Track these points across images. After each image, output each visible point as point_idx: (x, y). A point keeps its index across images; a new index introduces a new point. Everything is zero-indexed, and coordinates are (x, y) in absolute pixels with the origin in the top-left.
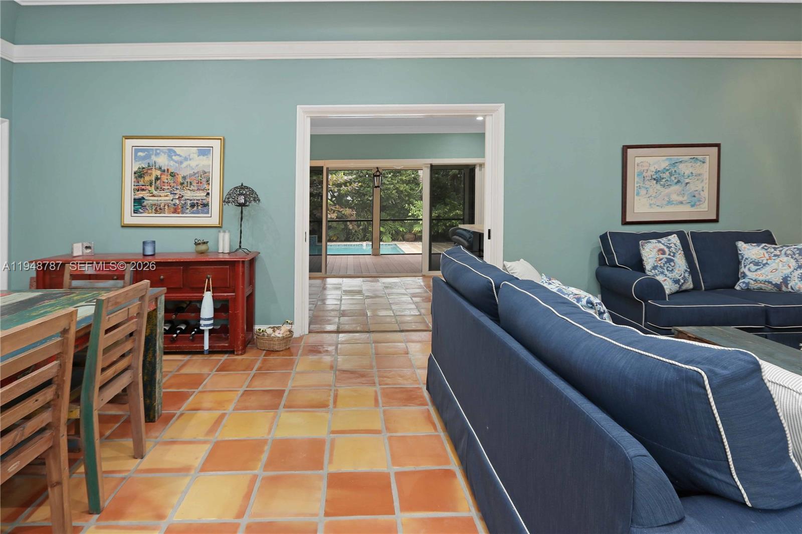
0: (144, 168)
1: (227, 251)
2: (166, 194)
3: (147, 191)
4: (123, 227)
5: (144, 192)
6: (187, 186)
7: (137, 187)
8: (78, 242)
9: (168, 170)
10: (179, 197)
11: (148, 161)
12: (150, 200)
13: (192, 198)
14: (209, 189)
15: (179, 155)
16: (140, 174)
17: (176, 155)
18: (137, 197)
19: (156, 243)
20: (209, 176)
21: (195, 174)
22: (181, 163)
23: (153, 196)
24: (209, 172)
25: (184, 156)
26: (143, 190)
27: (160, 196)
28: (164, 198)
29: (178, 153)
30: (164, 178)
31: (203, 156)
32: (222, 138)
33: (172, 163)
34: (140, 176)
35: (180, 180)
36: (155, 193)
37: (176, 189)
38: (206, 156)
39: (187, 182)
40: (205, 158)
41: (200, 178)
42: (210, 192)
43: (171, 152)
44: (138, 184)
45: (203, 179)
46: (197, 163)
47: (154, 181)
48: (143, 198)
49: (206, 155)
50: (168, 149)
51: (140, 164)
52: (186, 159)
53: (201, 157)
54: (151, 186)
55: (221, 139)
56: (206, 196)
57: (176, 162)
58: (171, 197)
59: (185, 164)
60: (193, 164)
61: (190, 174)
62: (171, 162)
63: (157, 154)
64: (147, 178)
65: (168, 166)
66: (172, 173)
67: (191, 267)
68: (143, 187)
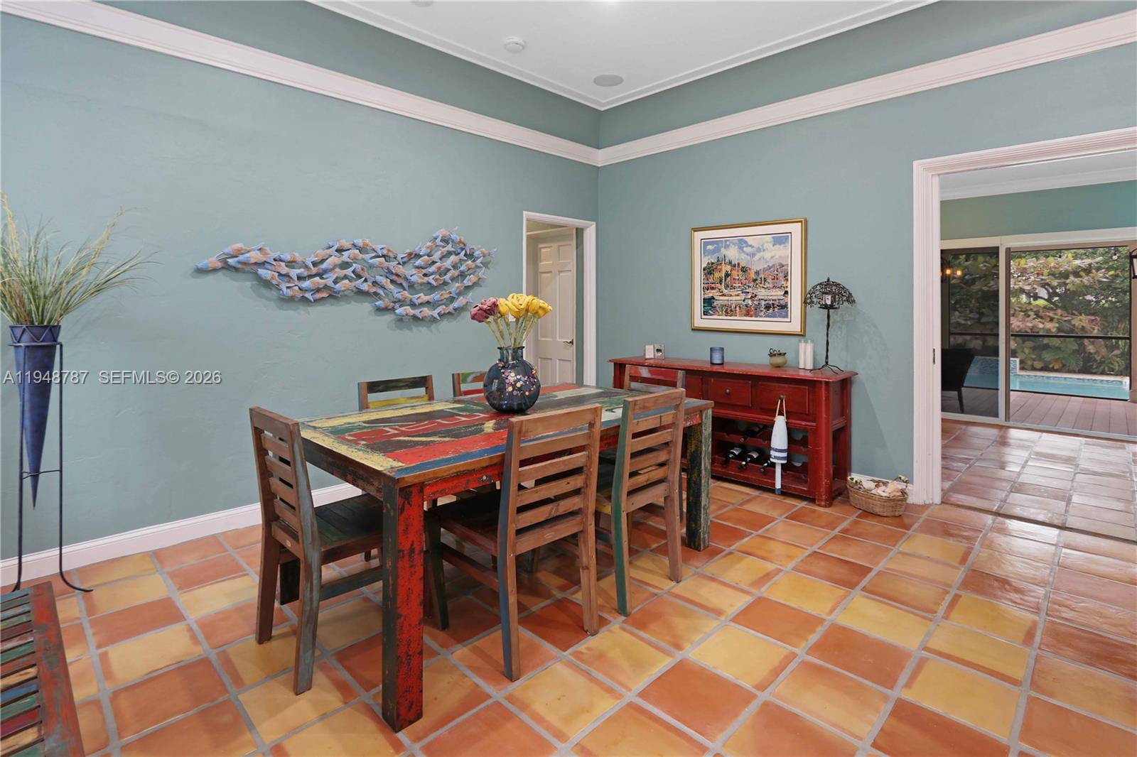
0: (713, 263)
1: (810, 366)
2: (737, 293)
3: (717, 290)
4: (693, 330)
5: (713, 291)
6: (761, 283)
7: (706, 286)
8: (650, 344)
9: (739, 264)
10: (752, 297)
11: (716, 255)
12: (720, 300)
13: (766, 298)
14: (787, 287)
15: (751, 246)
16: (709, 271)
17: (748, 245)
18: (706, 296)
19: (725, 350)
20: (787, 269)
21: (770, 268)
22: (754, 255)
23: (724, 295)
24: (787, 265)
25: (757, 247)
26: (713, 288)
27: (731, 296)
28: (735, 298)
29: (750, 244)
30: (735, 274)
31: (780, 244)
32: (803, 220)
33: (743, 256)
34: (710, 273)
35: (753, 276)
36: (725, 291)
37: (749, 287)
38: (783, 245)
39: (761, 278)
40: (782, 247)
41: (776, 272)
42: (788, 289)
43: (742, 243)
44: (707, 282)
45: (780, 274)
46: (773, 254)
47: (724, 278)
48: (713, 298)
49: (784, 243)
50: (739, 240)
51: (709, 259)
52: (759, 250)
53: (777, 246)
54: (721, 284)
55: (801, 222)
56: (784, 295)
57: (747, 255)
58: (743, 296)
59: (756, 258)
60: (767, 255)
61: (764, 268)
62: (743, 254)
63: (727, 247)
64: (717, 275)
65: (738, 259)
66: (744, 268)
67: (760, 383)
68: (713, 285)
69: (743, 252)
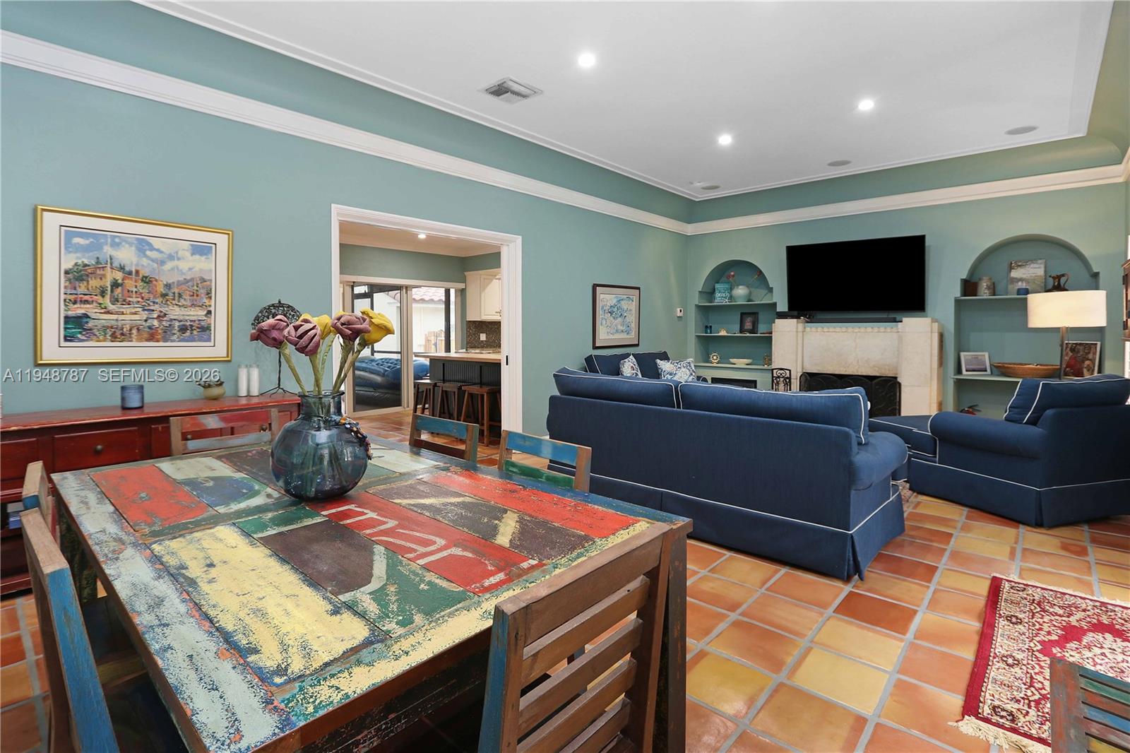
0: (86, 265)
1: (255, 392)
2: (133, 310)
3: (95, 304)
4: (39, 366)
5: (88, 306)
6: (174, 300)
7: (72, 297)
9: (137, 272)
10: (159, 316)
11: (96, 254)
12: (99, 318)
13: (181, 318)
14: (210, 306)
15: (158, 250)
16: (76, 276)
17: (152, 248)
18: (70, 313)
20: (211, 286)
21: (186, 281)
22: (162, 263)
23: (108, 313)
24: (211, 280)
25: (168, 253)
26: (86, 302)
27: (123, 314)
28: (130, 316)
29: (156, 247)
30: (130, 284)
31: (201, 255)
32: (230, 232)
33: (145, 261)
34: (80, 279)
35: (161, 289)
36: (111, 307)
37: (154, 302)
38: (205, 257)
39: (174, 293)
40: (203, 258)
41: (195, 288)
42: (212, 309)
43: (143, 245)
44: (75, 292)
45: (200, 290)
46: (192, 265)
47: (109, 289)
48: (86, 316)
49: (206, 254)
50: (138, 239)
51: (77, 258)
52: (171, 257)
53: (197, 257)
54: (103, 297)
55: (228, 234)
56: (206, 315)
57: (153, 260)
58: (144, 315)
59: (169, 265)
60: (184, 266)
61: (178, 281)
62: (144, 259)
63: (115, 245)
64: (94, 283)
65: (137, 265)
66: (146, 277)
68: (86, 298)
69: (146, 256)
